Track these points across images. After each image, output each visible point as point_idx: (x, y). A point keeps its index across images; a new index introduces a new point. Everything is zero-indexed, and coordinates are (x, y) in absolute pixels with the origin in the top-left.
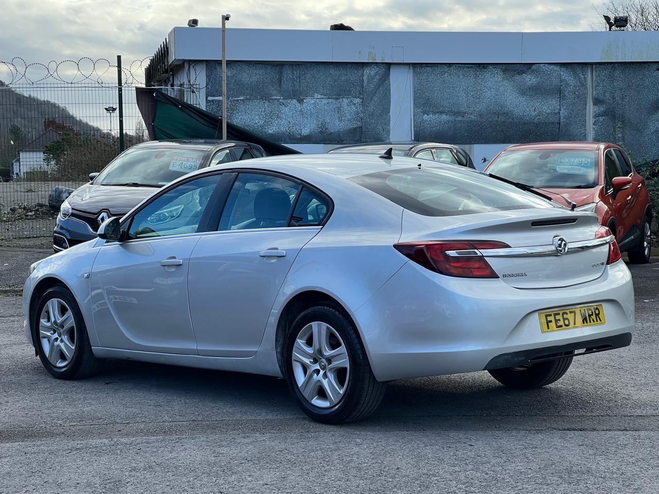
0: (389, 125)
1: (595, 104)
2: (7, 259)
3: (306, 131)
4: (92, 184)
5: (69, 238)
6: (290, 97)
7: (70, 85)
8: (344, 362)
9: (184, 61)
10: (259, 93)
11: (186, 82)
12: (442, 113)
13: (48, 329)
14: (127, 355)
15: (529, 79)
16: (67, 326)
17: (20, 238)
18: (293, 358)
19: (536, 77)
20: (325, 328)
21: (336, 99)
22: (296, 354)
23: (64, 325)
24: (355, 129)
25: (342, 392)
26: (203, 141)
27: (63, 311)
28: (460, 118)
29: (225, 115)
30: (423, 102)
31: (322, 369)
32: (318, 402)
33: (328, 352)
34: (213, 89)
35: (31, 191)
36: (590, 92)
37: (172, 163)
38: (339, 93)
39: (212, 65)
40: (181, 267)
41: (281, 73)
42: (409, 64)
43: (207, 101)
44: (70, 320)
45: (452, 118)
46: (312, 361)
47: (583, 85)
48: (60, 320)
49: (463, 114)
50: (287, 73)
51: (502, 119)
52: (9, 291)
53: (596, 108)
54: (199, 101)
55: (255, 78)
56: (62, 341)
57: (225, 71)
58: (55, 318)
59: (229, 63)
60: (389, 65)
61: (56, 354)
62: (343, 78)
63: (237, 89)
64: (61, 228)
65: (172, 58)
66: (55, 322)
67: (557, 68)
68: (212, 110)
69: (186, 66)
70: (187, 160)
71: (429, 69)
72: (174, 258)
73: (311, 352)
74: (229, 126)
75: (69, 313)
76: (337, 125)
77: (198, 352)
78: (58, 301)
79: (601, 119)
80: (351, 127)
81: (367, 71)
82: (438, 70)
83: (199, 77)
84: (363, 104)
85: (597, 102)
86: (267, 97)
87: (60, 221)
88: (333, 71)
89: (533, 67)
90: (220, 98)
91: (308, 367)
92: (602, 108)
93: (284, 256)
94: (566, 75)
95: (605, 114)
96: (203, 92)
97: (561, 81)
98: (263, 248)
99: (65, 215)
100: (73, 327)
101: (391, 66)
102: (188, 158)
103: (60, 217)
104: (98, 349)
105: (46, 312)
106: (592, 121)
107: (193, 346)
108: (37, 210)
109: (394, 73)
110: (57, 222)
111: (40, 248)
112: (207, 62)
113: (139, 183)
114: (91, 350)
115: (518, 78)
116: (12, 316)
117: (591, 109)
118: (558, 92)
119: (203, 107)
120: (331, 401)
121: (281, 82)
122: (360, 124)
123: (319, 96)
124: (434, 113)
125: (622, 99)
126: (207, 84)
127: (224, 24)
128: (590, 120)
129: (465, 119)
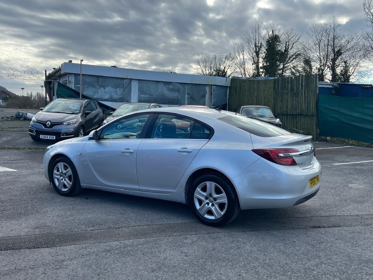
0: (131, 97)
1: (187, 95)
2: (9, 136)
3: (106, 98)
4: (42, 111)
5: (35, 130)
6: (101, 87)
7: (29, 79)
8: (225, 200)
9: (67, 73)
10: (92, 85)
11: (68, 80)
12: (146, 94)
13: (58, 175)
14: (100, 188)
15: (171, 87)
16: (67, 175)
17: (10, 128)
18: (194, 196)
19: (173, 86)
20: (214, 185)
21: (115, 88)
22: (196, 195)
23: (66, 174)
24: (121, 98)
25: (222, 213)
26: (73, 98)
27: (66, 168)
28: (152, 96)
29: (81, 91)
30: (141, 91)
31: (210, 202)
32: (207, 216)
33: (215, 196)
34: (77, 82)
35: (2, 111)
36: (186, 91)
37: (70, 106)
38: (116, 87)
39: (76, 75)
40: (133, 153)
41: (98, 79)
42: (137, 80)
43: (75, 86)
44: (69, 172)
45: (149, 96)
46: (205, 198)
47: (185, 89)
48: (64, 172)
49: (152, 95)
50: (100, 79)
51: (163, 97)
52: (14, 148)
53: (188, 96)
54: (72, 86)
55: (90, 80)
56: (65, 180)
57: (81, 78)
58: (61, 170)
59: (82, 75)
60: (131, 79)
61: (62, 185)
62: (118, 82)
63: (84, 83)
64: (32, 126)
65: (62, 72)
66: (62, 172)
67: (178, 84)
68: (76, 89)
69: (68, 74)
70: (75, 105)
71: (143, 81)
72: (129, 149)
73: (206, 195)
74: (82, 95)
75: (69, 169)
76: (115, 96)
77: (139, 190)
78: (63, 163)
79: (189, 99)
80: (120, 97)
81: (125, 81)
82: (146, 82)
83: (72, 79)
84: (123, 90)
85: (188, 94)
86: (94, 86)
87: (32, 124)
88: (115, 80)
89: (172, 83)
90: (79, 86)
91: (204, 201)
92: (189, 96)
93: (191, 152)
94: (180, 86)
95: (190, 98)
96: (73, 84)
97: (179, 88)
98: (179, 147)
99: (34, 122)
100: (71, 175)
101: (132, 80)
102: (76, 104)
103: (31, 122)
104: (83, 184)
105: (57, 168)
106: (187, 99)
107: (137, 187)
108: (11, 118)
109: (133, 82)
110: (31, 124)
111: (19, 132)
112: (75, 74)
113: (60, 112)
114: (80, 185)
115: (167, 86)
116: (21, 160)
117: (186, 96)
118: (178, 91)
119: (73, 88)
120: (216, 217)
121: (98, 82)
122: (122, 96)
123: (110, 87)
124: (144, 95)
125: (195, 94)
126: (75, 81)
127: (81, 62)
128: (186, 99)
129: (153, 97)
